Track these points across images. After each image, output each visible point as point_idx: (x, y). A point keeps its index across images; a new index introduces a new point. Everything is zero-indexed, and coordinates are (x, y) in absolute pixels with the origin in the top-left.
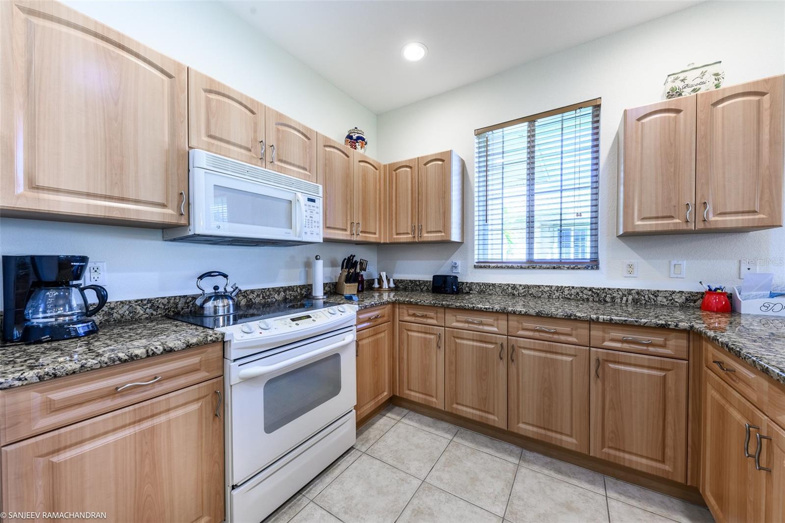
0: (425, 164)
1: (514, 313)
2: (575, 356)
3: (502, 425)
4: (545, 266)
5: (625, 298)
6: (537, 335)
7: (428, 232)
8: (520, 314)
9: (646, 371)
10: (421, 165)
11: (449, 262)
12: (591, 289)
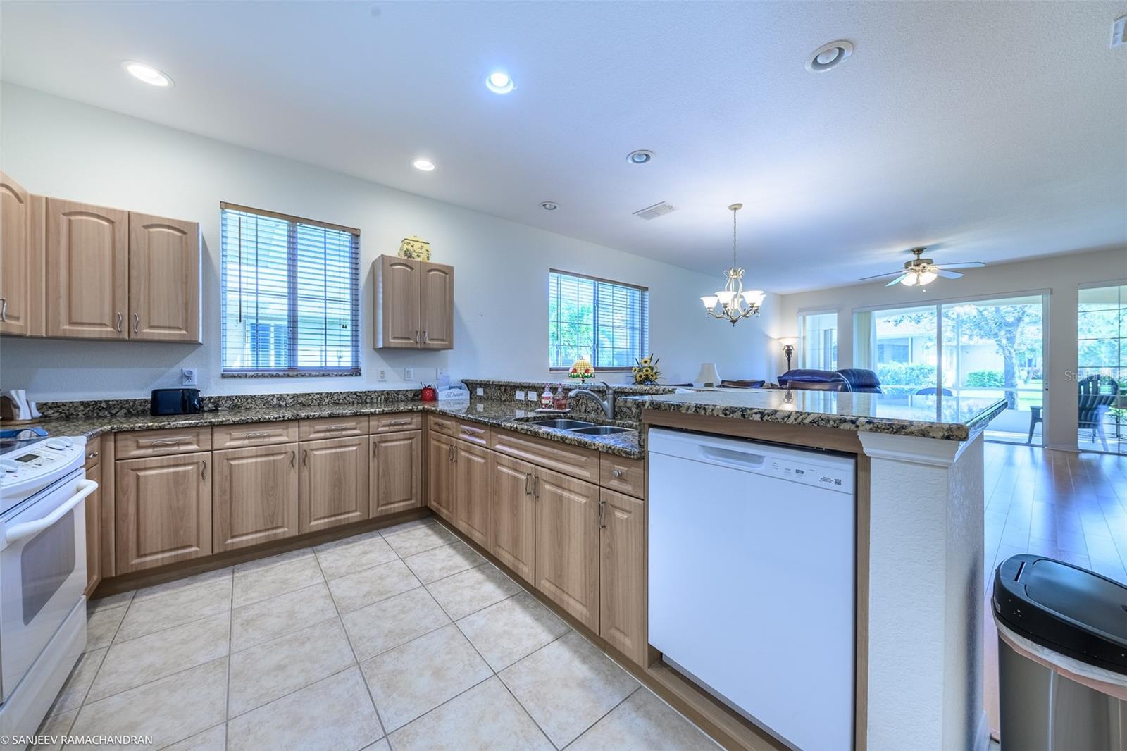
0: (147, 228)
1: (306, 418)
2: (359, 444)
3: (294, 533)
6: (328, 434)
7: (153, 327)
8: (314, 418)
9: (402, 443)
10: (136, 227)
11: (176, 370)
12: (355, 393)
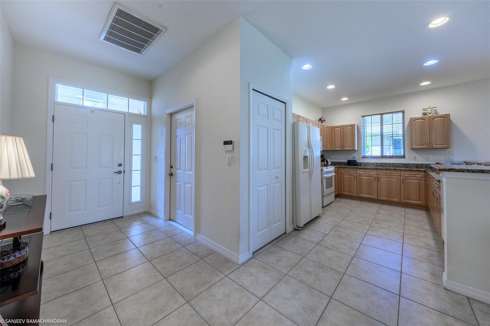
0: (346, 127)
1: (379, 169)
2: (397, 179)
4: (387, 157)
5: (413, 166)
6: (386, 174)
7: (347, 147)
8: (381, 169)
9: (415, 181)
10: (344, 127)
11: (352, 156)
12: (403, 164)
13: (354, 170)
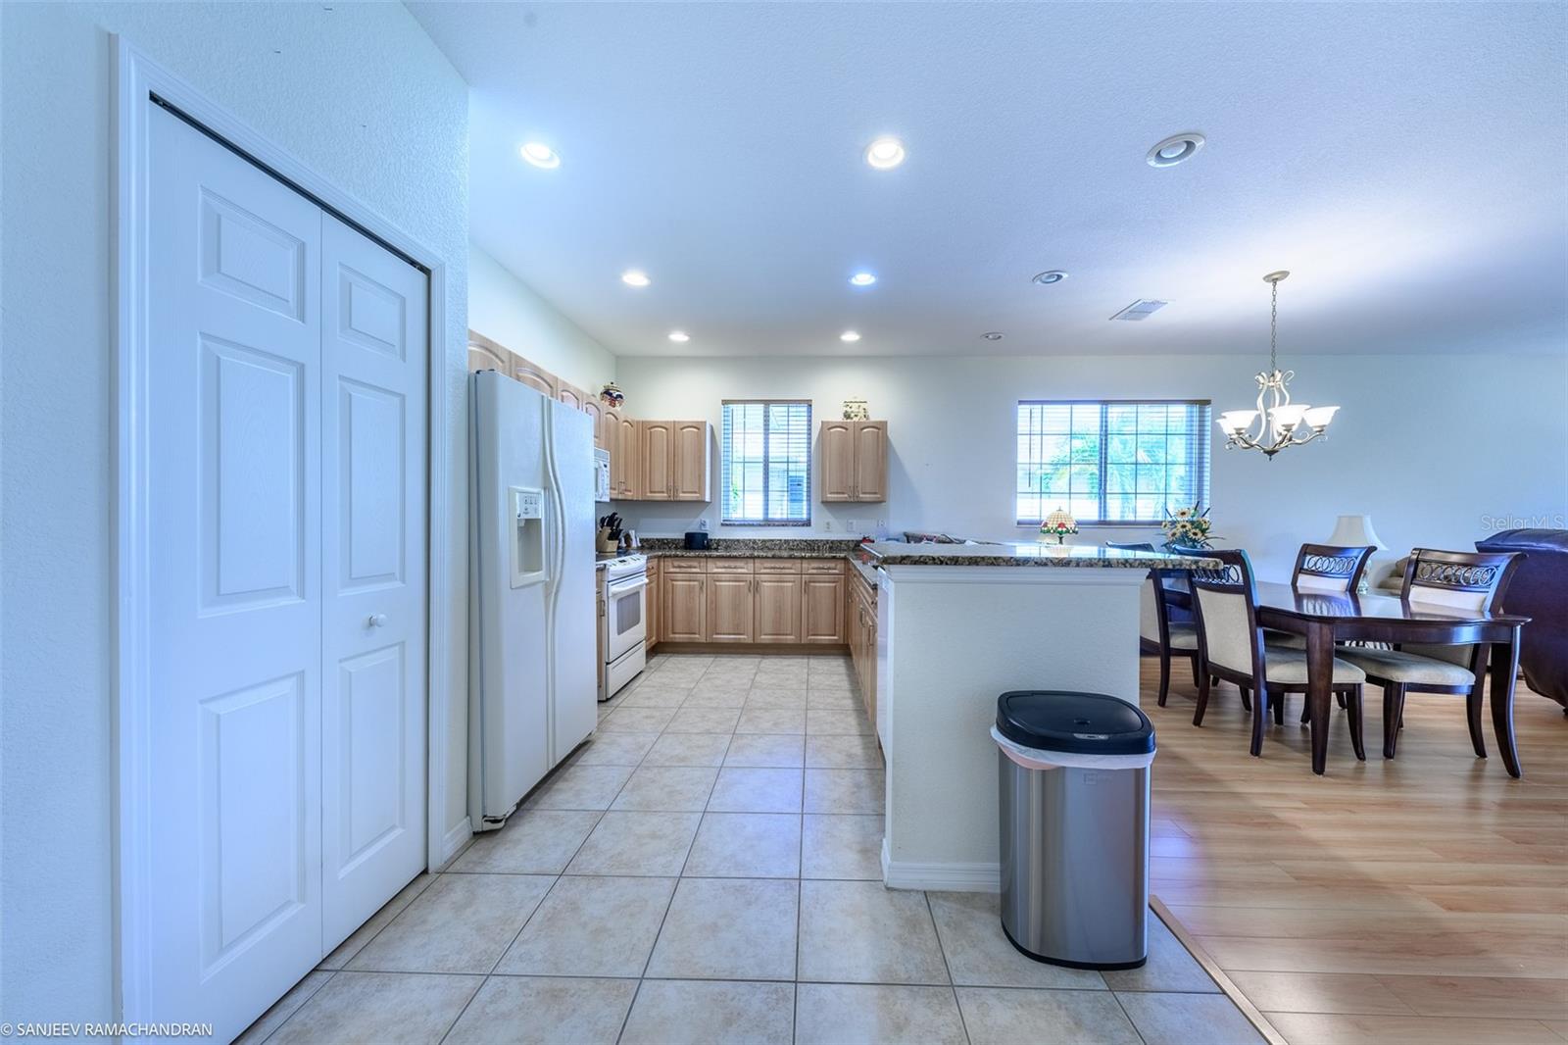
0: (682, 429)
1: (759, 556)
2: (794, 582)
3: (750, 641)
4: (776, 524)
5: (825, 547)
6: (772, 571)
7: (684, 492)
8: (763, 558)
9: (828, 584)
10: (677, 429)
11: (698, 520)
12: (806, 541)
13: (700, 563)
